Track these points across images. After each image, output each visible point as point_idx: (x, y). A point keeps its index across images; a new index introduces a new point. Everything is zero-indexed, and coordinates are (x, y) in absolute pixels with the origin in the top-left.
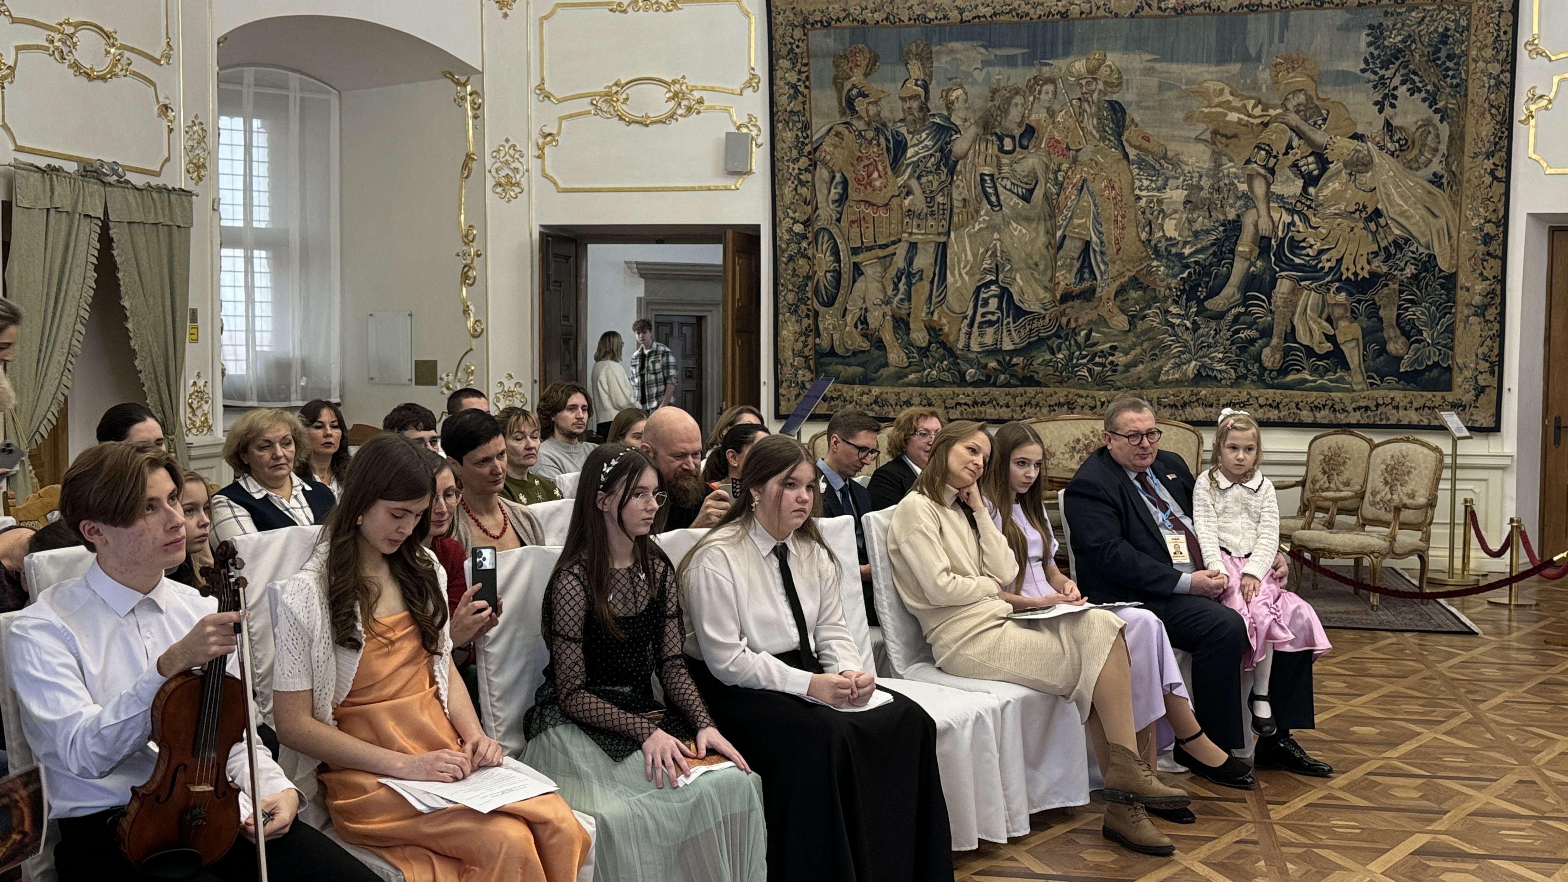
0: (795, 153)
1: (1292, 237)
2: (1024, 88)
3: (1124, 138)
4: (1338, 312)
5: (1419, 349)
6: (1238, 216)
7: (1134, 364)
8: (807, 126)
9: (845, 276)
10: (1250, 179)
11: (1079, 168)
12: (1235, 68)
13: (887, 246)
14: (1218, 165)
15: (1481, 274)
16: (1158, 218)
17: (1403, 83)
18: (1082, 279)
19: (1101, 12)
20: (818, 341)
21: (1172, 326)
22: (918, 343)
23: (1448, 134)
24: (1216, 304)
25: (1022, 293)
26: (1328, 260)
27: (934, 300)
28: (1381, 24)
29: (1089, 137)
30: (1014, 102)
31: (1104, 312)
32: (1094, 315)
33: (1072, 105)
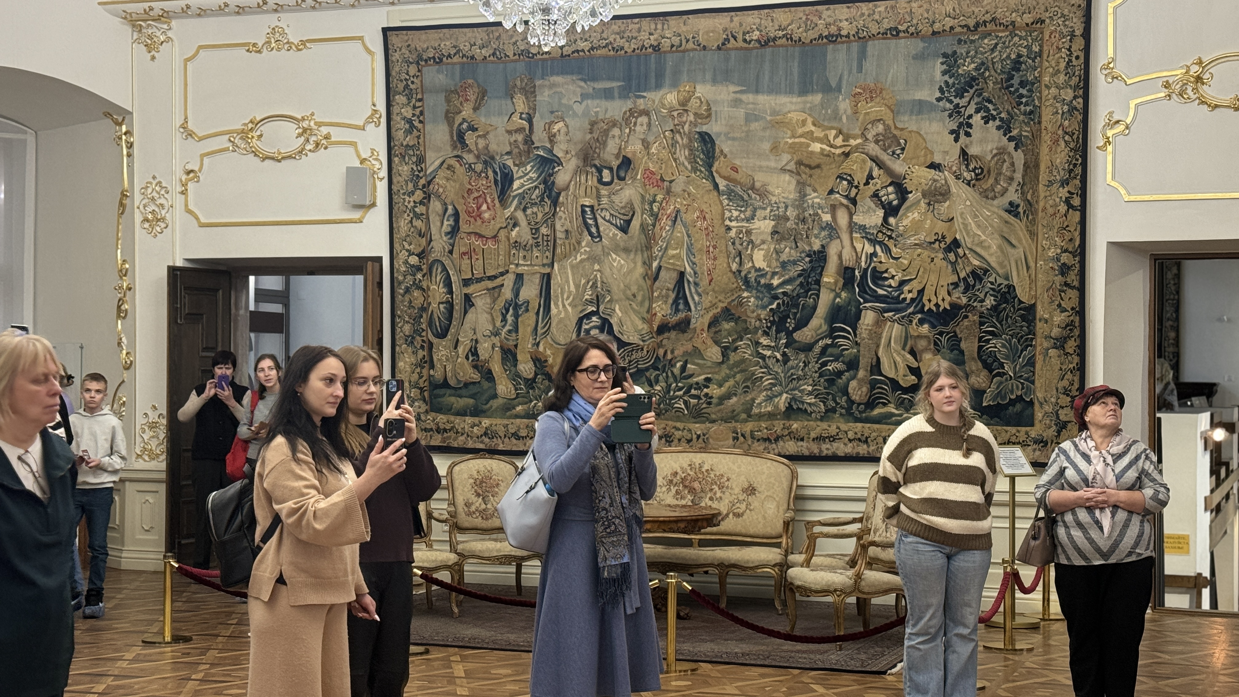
0: (410, 186)
1: (875, 268)
2: (620, 120)
3: (714, 169)
4: (922, 344)
5: (1001, 383)
6: (823, 246)
7: (728, 396)
8: (421, 160)
9: (457, 308)
10: (833, 209)
11: (673, 199)
12: (817, 98)
13: (494, 277)
14: (803, 196)
15: (1059, 305)
16: (747, 248)
17: (977, 111)
18: (677, 310)
19: (690, 45)
20: (432, 372)
21: (763, 357)
22: (525, 375)
23: (1023, 162)
24: (805, 335)
25: (621, 324)
26: (910, 292)
27: (540, 331)
28: (955, 52)
29: (681, 168)
30: (611, 134)
31: (698, 344)
32: (689, 347)
33: (665, 137)
